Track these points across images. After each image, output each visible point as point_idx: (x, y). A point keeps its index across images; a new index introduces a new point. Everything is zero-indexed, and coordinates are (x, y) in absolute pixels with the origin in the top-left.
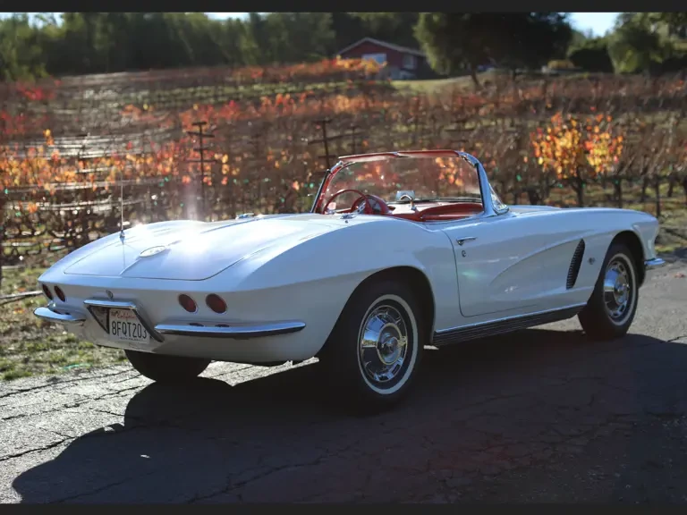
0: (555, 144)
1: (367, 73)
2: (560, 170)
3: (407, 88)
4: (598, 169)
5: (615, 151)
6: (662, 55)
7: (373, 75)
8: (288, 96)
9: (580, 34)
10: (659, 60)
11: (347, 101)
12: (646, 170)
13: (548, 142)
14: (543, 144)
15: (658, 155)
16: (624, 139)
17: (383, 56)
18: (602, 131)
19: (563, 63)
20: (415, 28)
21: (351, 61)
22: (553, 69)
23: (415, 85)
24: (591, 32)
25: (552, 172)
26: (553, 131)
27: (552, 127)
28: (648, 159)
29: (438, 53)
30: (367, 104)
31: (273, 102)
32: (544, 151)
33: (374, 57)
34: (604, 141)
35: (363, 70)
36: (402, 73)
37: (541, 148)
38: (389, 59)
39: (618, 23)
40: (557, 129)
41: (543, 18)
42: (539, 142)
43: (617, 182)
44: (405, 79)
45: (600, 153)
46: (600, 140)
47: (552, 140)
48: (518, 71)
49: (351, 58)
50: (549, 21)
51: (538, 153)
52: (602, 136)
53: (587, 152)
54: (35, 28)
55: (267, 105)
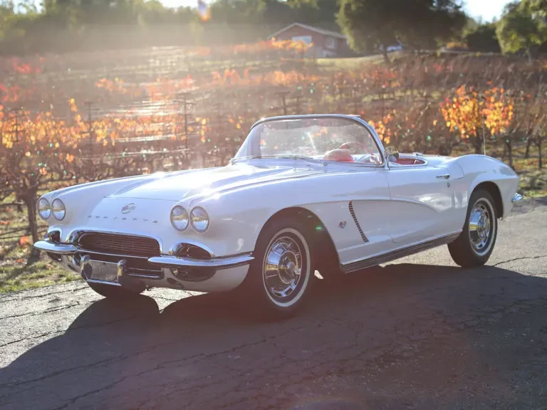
0: (459, 111)
1: (296, 52)
2: (463, 132)
3: (332, 65)
4: (493, 131)
5: (507, 116)
6: (541, 38)
7: (302, 53)
8: (234, 71)
9: (472, 20)
10: (539, 42)
11: (283, 75)
12: (531, 131)
13: (454, 109)
14: (450, 110)
15: (540, 120)
16: (514, 107)
17: (309, 38)
18: (496, 100)
19: (459, 44)
20: (337, 15)
21: (284, 42)
22: (452, 49)
23: (338, 62)
24: (481, 18)
25: (458, 132)
26: (458, 101)
27: (458, 97)
28: (532, 123)
29: (355, 36)
30: (299, 78)
31: (222, 76)
32: (451, 116)
33: (301, 39)
34: (498, 109)
35: (293, 49)
36: (325, 53)
37: (449, 114)
38: (314, 41)
39: (504, 12)
40: (461, 99)
41: (443, 8)
42: (447, 109)
43: (508, 141)
44: (328, 57)
45: (495, 118)
46: (495, 108)
47: (457, 107)
48: (421, 51)
49: (283, 39)
50: (447, 10)
51: (446, 118)
52: (497, 105)
53: (485, 118)
54: (19, 13)
55: (217, 79)
